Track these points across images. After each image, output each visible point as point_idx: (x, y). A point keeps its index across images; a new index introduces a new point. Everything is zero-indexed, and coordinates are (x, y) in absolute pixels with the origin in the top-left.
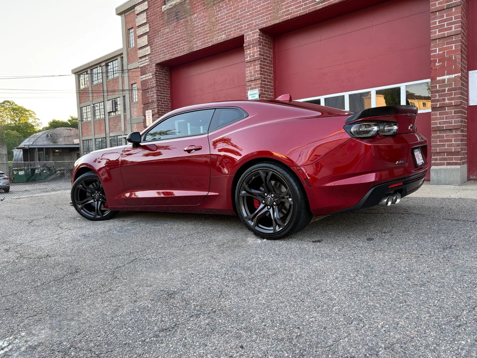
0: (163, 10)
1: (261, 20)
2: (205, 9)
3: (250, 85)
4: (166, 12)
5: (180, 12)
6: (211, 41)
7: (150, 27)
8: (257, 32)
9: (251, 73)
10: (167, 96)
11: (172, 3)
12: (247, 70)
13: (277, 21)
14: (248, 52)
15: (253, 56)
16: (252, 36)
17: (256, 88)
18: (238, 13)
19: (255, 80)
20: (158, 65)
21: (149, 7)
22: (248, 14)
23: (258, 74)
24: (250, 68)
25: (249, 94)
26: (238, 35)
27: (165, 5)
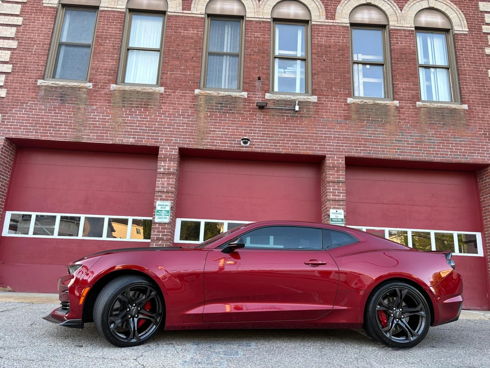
0: (38, 84)
1: (182, 141)
2: (109, 106)
3: (161, 196)
4: (44, 87)
5: (69, 95)
6: (112, 140)
7: (7, 93)
8: (176, 149)
9: (163, 184)
10: (6, 180)
11: (57, 82)
12: (159, 181)
13: (201, 147)
14: (163, 164)
15: (169, 169)
16: (170, 150)
17: (168, 200)
18: (155, 125)
19: (167, 192)
20: (7, 139)
21: (13, 71)
22: (168, 130)
23: (171, 187)
24: (163, 180)
25: (157, 204)
26: (152, 145)
27: (43, 79)
